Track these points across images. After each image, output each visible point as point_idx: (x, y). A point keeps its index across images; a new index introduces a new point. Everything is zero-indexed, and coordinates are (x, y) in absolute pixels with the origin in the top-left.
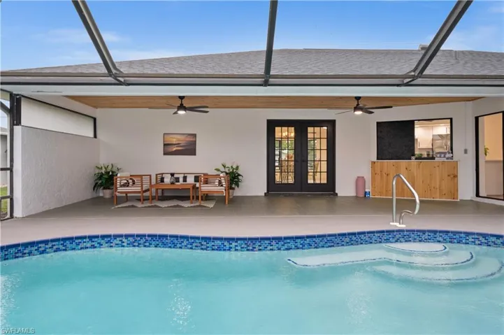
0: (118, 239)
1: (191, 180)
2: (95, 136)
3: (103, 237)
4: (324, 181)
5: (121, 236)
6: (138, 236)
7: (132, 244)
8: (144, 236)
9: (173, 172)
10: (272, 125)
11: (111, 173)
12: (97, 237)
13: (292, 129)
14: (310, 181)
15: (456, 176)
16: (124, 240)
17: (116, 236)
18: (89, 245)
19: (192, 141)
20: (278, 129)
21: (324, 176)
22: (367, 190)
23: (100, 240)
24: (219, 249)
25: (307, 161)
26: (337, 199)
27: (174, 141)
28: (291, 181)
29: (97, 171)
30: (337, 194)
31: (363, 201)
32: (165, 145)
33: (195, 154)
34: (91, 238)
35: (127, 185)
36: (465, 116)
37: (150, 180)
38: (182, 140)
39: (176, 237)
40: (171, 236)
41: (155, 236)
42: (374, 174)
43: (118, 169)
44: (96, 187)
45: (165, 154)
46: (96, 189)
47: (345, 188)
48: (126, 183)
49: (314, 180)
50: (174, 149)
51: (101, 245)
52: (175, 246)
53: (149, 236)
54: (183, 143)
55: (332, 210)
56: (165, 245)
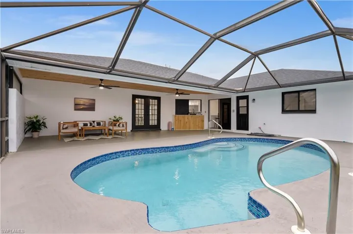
0: (127, 152)
3: (121, 152)
4: (156, 124)
5: (128, 151)
6: (136, 150)
7: (133, 154)
8: (139, 149)
9: (94, 120)
10: (135, 97)
12: (118, 152)
13: (143, 100)
14: (150, 124)
15: (203, 121)
16: (130, 152)
17: (126, 151)
18: (115, 157)
19: (93, 103)
20: (137, 99)
21: (156, 121)
22: (173, 127)
23: (119, 154)
24: (172, 151)
25: (149, 115)
26: (161, 132)
27: (81, 103)
28: (143, 124)
30: (161, 130)
31: (171, 132)
32: (75, 105)
33: (95, 111)
34: (116, 153)
36: (205, 99)
38: (87, 102)
39: (154, 148)
40: (151, 148)
41: (144, 149)
42: (176, 120)
45: (75, 110)
47: (164, 127)
50: (82, 107)
51: (119, 156)
52: (153, 152)
53: (141, 149)
54: (87, 104)
55: (159, 136)
56: (148, 152)
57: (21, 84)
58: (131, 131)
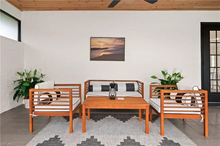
2: (20, 40)
11: (32, 81)
19: (121, 46)
20: (212, 33)
29: (19, 78)
32: (92, 49)
33: (124, 60)
35: (48, 102)
37: (80, 91)
43: (42, 76)
44: (17, 95)
45: (91, 59)
46: (17, 98)
48: (47, 100)
50: (102, 54)
54: (111, 48)
57: (19, 22)
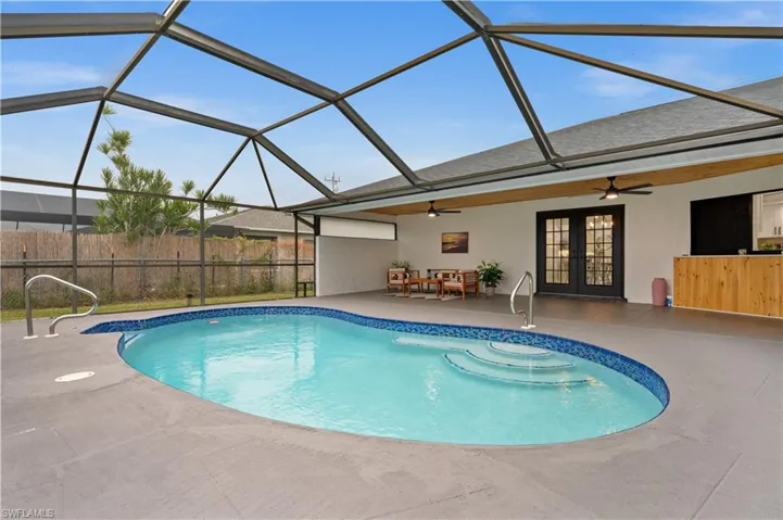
1: (440, 276)
2: (396, 239)
4: (608, 282)
10: (542, 218)
13: (566, 220)
14: (590, 281)
19: (465, 239)
21: (609, 276)
22: (668, 297)
25: (586, 257)
26: (628, 307)
27: (450, 240)
28: (565, 280)
30: (626, 300)
31: (662, 312)
32: (443, 244)
33: (467, 252)
38: (456, 238)
42: (678, 274)
45: (443, 252)
47: (638, 291)
49: (603, 280)
50: (451, 247)
54: (457, 241)
57: (396, 225)
58: (535, 295)
